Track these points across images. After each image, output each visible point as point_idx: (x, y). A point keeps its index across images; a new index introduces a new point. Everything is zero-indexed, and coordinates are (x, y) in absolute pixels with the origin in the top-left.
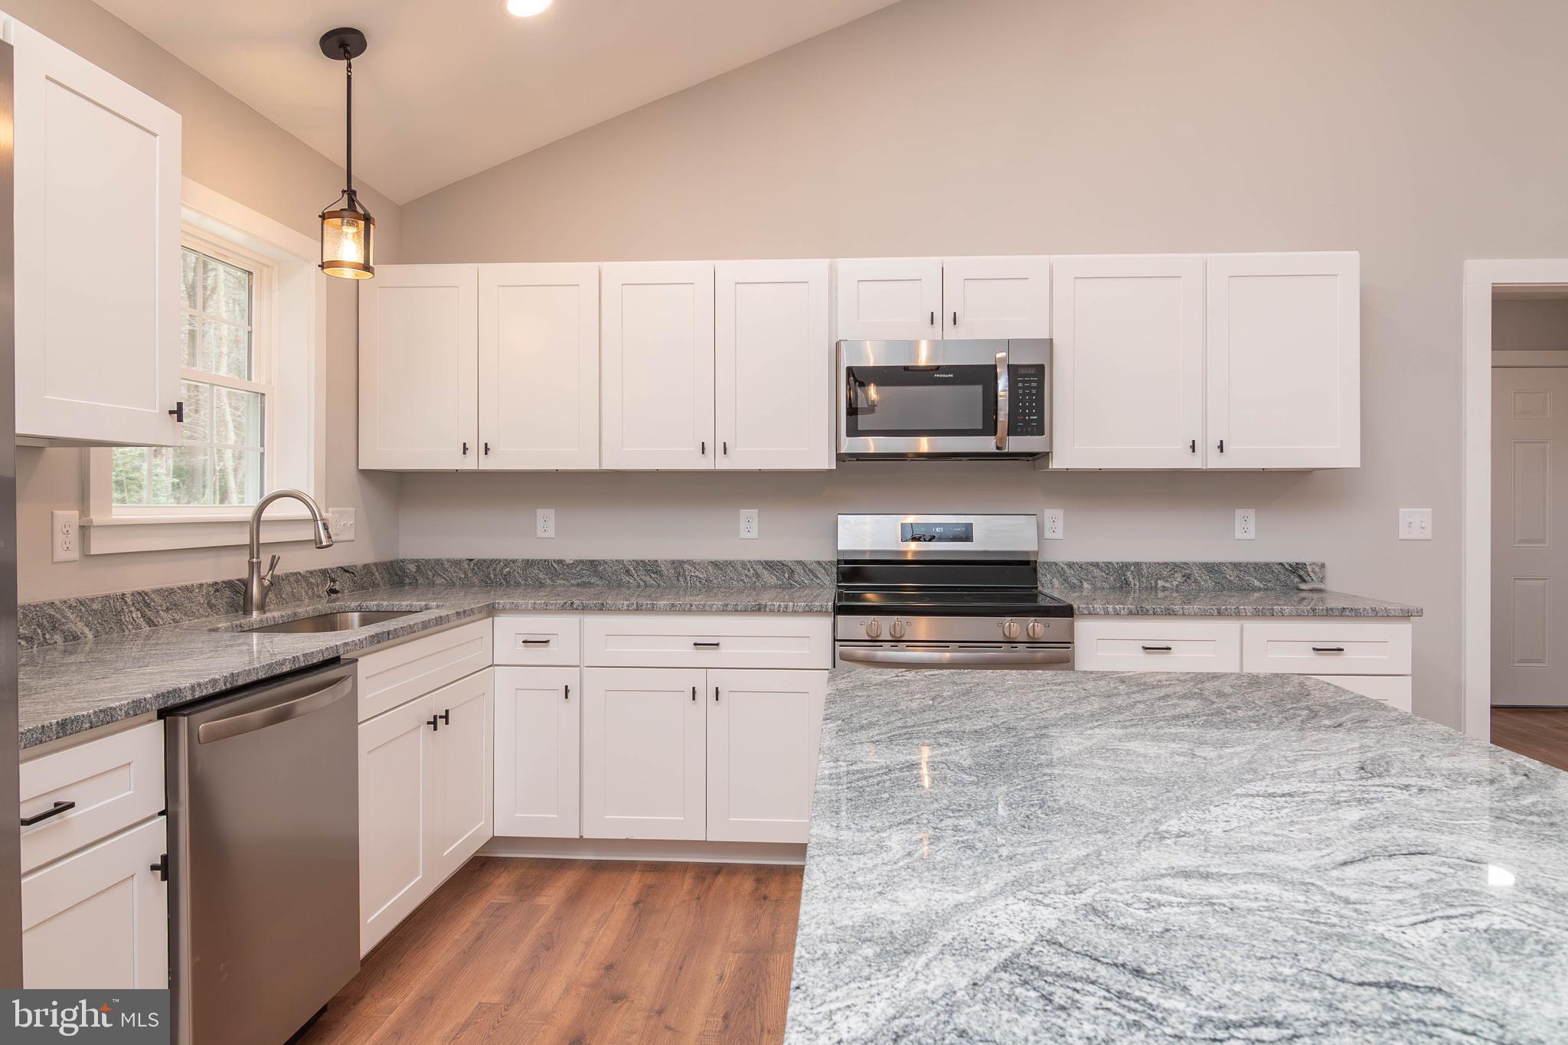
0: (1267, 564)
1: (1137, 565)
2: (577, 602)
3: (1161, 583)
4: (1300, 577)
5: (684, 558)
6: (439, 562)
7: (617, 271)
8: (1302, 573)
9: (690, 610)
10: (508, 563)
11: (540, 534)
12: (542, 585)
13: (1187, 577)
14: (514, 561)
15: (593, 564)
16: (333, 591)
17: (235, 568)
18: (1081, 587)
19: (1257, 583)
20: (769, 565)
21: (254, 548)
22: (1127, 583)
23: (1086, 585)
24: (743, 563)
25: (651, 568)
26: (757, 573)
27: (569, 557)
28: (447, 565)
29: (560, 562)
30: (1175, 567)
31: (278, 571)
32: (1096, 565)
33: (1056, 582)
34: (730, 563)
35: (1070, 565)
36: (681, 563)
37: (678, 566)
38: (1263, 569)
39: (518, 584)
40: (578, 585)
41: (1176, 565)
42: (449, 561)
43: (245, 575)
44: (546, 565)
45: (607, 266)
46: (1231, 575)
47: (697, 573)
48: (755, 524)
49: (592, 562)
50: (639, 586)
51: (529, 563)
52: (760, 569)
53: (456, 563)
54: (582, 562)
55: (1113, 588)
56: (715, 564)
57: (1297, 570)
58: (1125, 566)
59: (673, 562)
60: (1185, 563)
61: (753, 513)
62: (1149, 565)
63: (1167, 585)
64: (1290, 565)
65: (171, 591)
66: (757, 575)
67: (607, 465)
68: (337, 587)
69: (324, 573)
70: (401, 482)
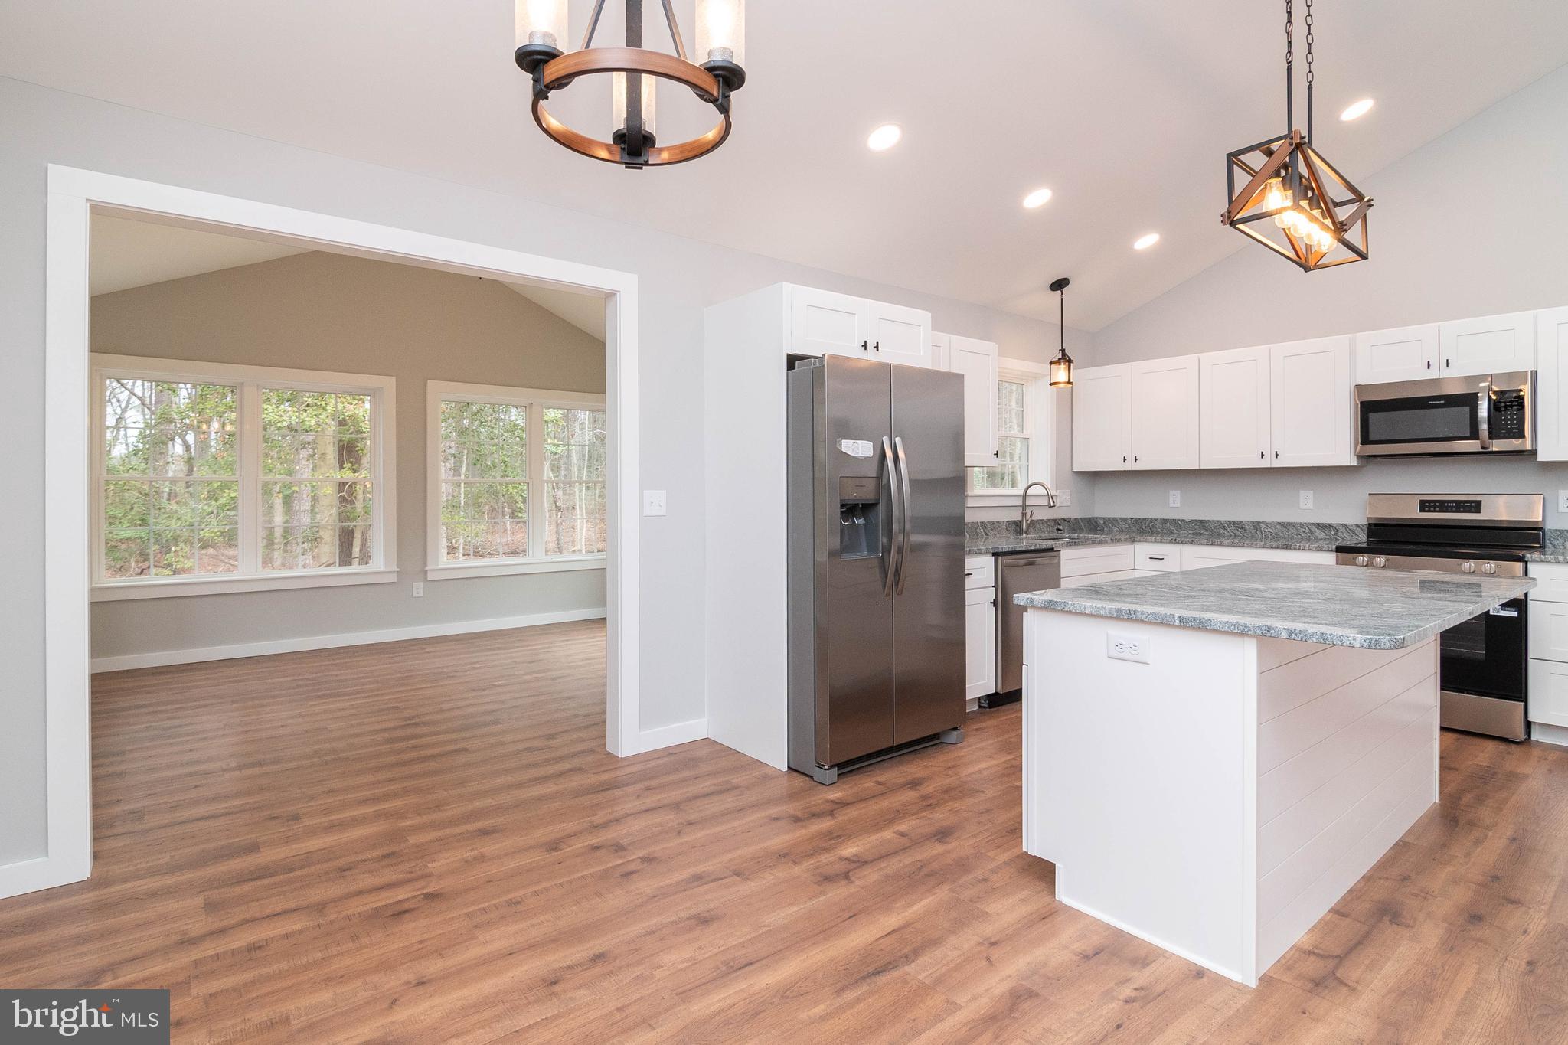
2: (1178, 539)
5: (1261, 520)
6: (1115, 519)
7: (1210, 358)
9: (1243, 546)
10: (1152, 520)
11: (1172, 505)
12: (1172, 533)
14: (1156, 520)
15: (1202, 522)
16: (1059, 530)
17: (1016, 516)
20: (1320, 526)
21: (1024, 507)
24: (1301, 525)
25: (1239, 525)
26: (1311, 531)
27: (1188, 517)
28: (1119, 521)
29: (1182, 521)
31: (1034, 518)
33: (1565, 544)
34: (1292, 524)
36: (1259, 523)
37: (1257, 525)
39: (1158, 533)
40: (1193, 534)
42: (1120, 519)
43: (1020, 519)
44: (1174, 522)
45: (1203, 355)
47: (1269, 530)
48: (1311, 500)
50: (1231, 536)
51: (1165, 521)
52: (1313, 528)
53: (1125, 520)
54: (1195, 521)
56: (1281, 524)
59: (1253, 522)
61: (1310, 493)
65: (993, 522)
67: (1204, 467)
68: (1061, 528)
69: (1055, 520)
70: (1095, 477)
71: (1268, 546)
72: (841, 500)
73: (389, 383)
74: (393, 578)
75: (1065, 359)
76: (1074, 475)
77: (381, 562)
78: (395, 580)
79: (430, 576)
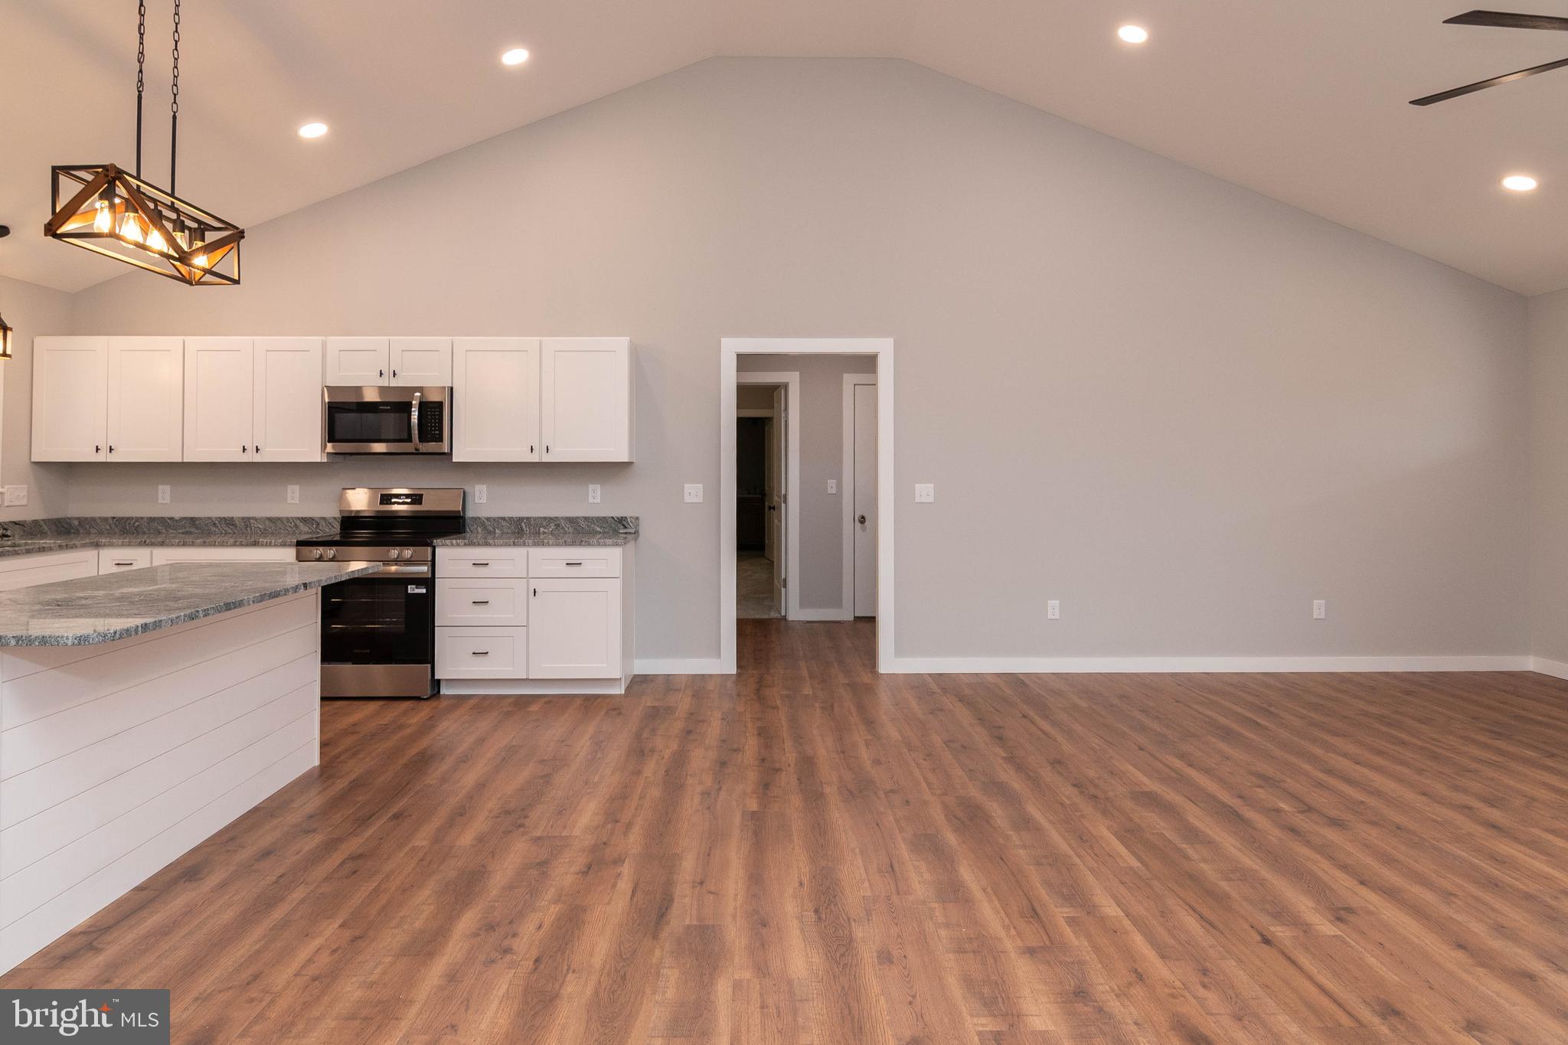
0: (605, 518)
1: (528, 519)
2: (148, 541)
3: (542, 529)
4: (624, 525)
5: (251, 515)
6: (93, 519)
7: (194, 342)
8: (624, 523)
10: (138, 519)
11: (160, 501)
12: (160, 533)
13: (558, 526)
14: (142, 518)
15: (193, 520)
16: (5, 536)
18: (494, 533)
19: (598, 529)
20: (304, 520)
22: (522, 530)
23: (497, 531)
24: (287, 518)
25: (229, 522)
26: (296, 525)
27: (178, 515)
28: (99, 521)
29: (172, 519)
30: (550, 520)
32: (504, 519)
33: (480, 529)
35: (488, 519)
36: (249, 519)
37: (247, 521)
38: (602, 520)
39: (144, 533)
40: (183, 533)
41: (551, 519)
42: (100, 518)
44: (162, 521)
45: (189, 339)
46: (583, 524)
47: (259, 525)
48: (297, 494)
49: (192, 518)
50: (222, 533)
51: (151, 520)
52: (298, 522)
53: (105, 520)
54: (185, 518)
55: (513, 533)
56: (270, 519)
57: (622, 521)
58: (521, 519)
59: (243, 518)
60: (556, 518)
61: (297, 488)
62: (536, 519)
63: (546, 530)
64: (618, 518)
66: (296, 526)
67: (189, 458)
71: (238, 543)
76: (34, 466)
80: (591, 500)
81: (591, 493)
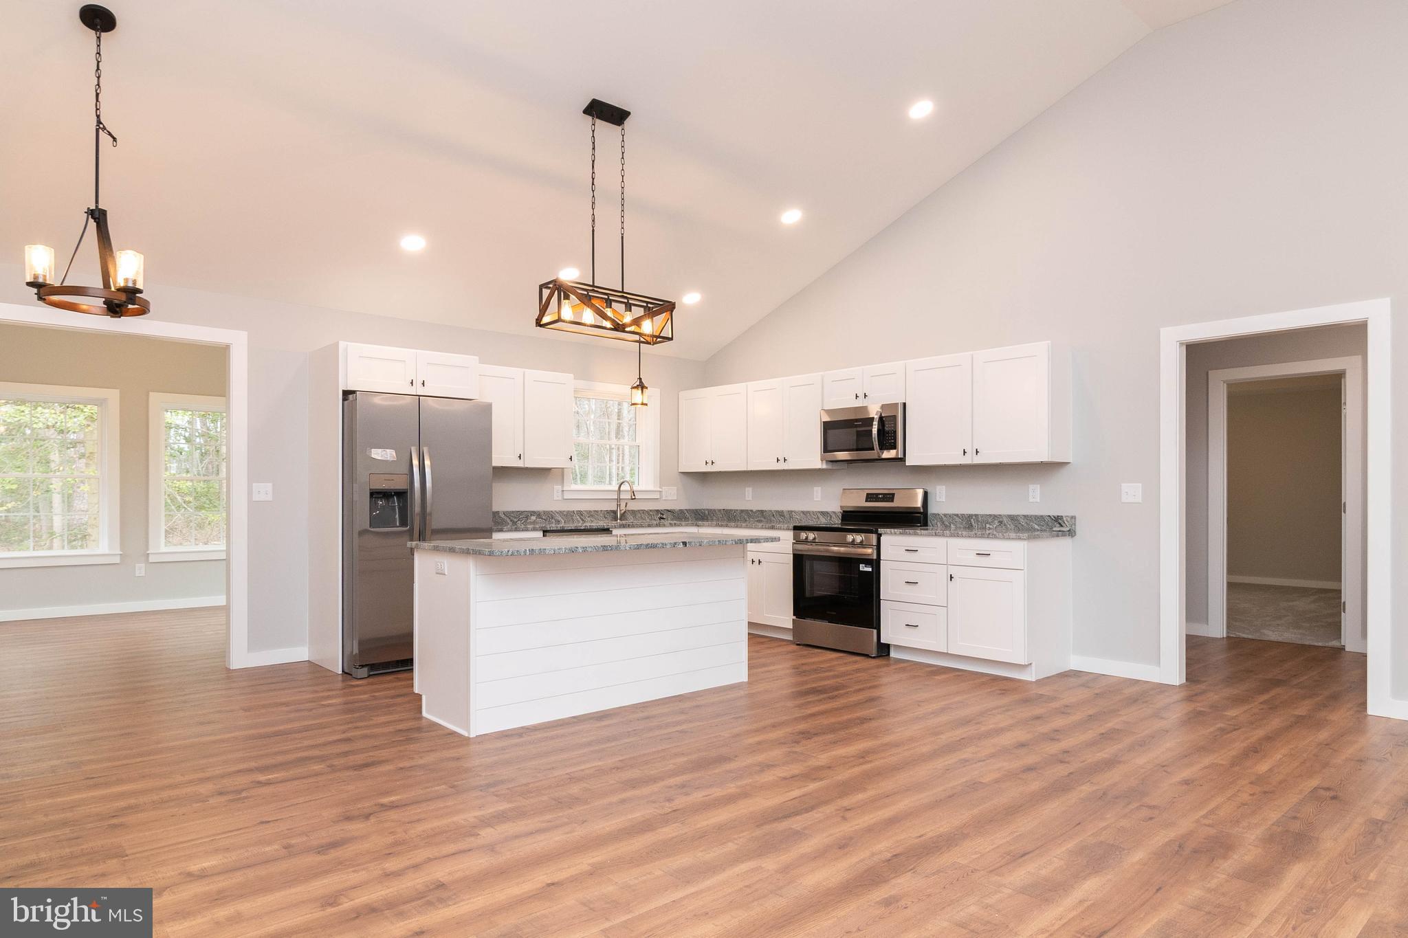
0: (1042, 516)
1: (976, 515)
3: (988, 526)
4: (1060, 524)
6: (714, 510)
7: (752, 385)
8: (1060, 521)
10: (736, 511)
11: (746, 498)
13: (1001, 522)
14: (737, 510)
15: (762, 512)
16: (661, 518)
17: (612, 506)
18: (950, 527)
19: (1036, 527)
20: (822, 513)
21: (619, 500)
22: (972, 526)
23: (952, 526)
24: (813, 512)
26: (817, 517)
27: (755, 509)
29: (752, 511)
30: (995, 517)
31: (628, 508)
32: (957, 515)
33: (938, 523)
34: (808, 512)
35: (945, 515)
36: (792, 511)
38: (1039, 519)
41: (995, 516)
43: (617, 508)
44: (746, 512)
45: (750, 384)
46: (1023, 522)
48: (821, 494)
49: (762, 511)
51: (742, 511)
52: (819, 515)
53: (720, 510)
54: (758, 511)
55: (965, 528)
56: (803, 512)
57: (1058, 520)
58: (970, 516)
59: (789, 511)
60: (1000, 515)
61: (821, 489)
62: (982, 516)
63: (991, 527)
64: (1054, 517)
67: (749, 469)
68: (664, 517)
69: (658, 511)
70: (703, 478)
72: (370, 489)
73: (113, 395)
74: (117, 560)
75: (641, 386)
76: (681, 474)
77: (103, 545)
78: (118, 562)
79: (152, 559)
80: (1031, 500)
81: (1031, 494)
